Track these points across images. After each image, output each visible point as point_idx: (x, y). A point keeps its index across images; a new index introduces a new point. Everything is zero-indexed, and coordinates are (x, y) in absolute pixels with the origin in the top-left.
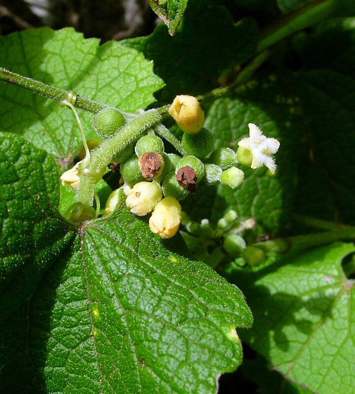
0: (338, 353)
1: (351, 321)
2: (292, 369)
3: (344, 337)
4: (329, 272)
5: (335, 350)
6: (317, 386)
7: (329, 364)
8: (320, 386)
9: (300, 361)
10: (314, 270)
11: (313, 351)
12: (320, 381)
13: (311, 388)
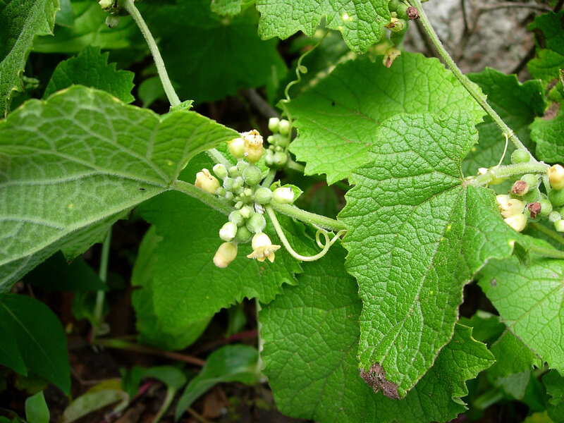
0: (548, 324)
1: (562, 306)
2: (514, 325)
3: (554, 315)
4: (556, 271)
5: (546, 322)
6: (528, 341)
7: (540, 329)
8: (531, 341)
9: (521, 321)
10: (546, 266)
11: (531, 318)
12: (531, 338)
13: (523, 341)
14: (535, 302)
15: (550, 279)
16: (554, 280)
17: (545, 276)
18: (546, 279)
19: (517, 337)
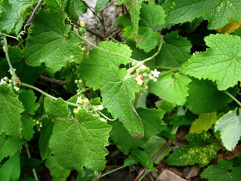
0: (173, 94)
2: (164, 98)
3: (173, 91)
6: (169, 101)
7: (171, 96)
11: (168, 94)
14: (167, 89)
15: (169, 82)
16: (170, 81)
17: (167, 81)
18: (167, 82)
19: (167, 101)
